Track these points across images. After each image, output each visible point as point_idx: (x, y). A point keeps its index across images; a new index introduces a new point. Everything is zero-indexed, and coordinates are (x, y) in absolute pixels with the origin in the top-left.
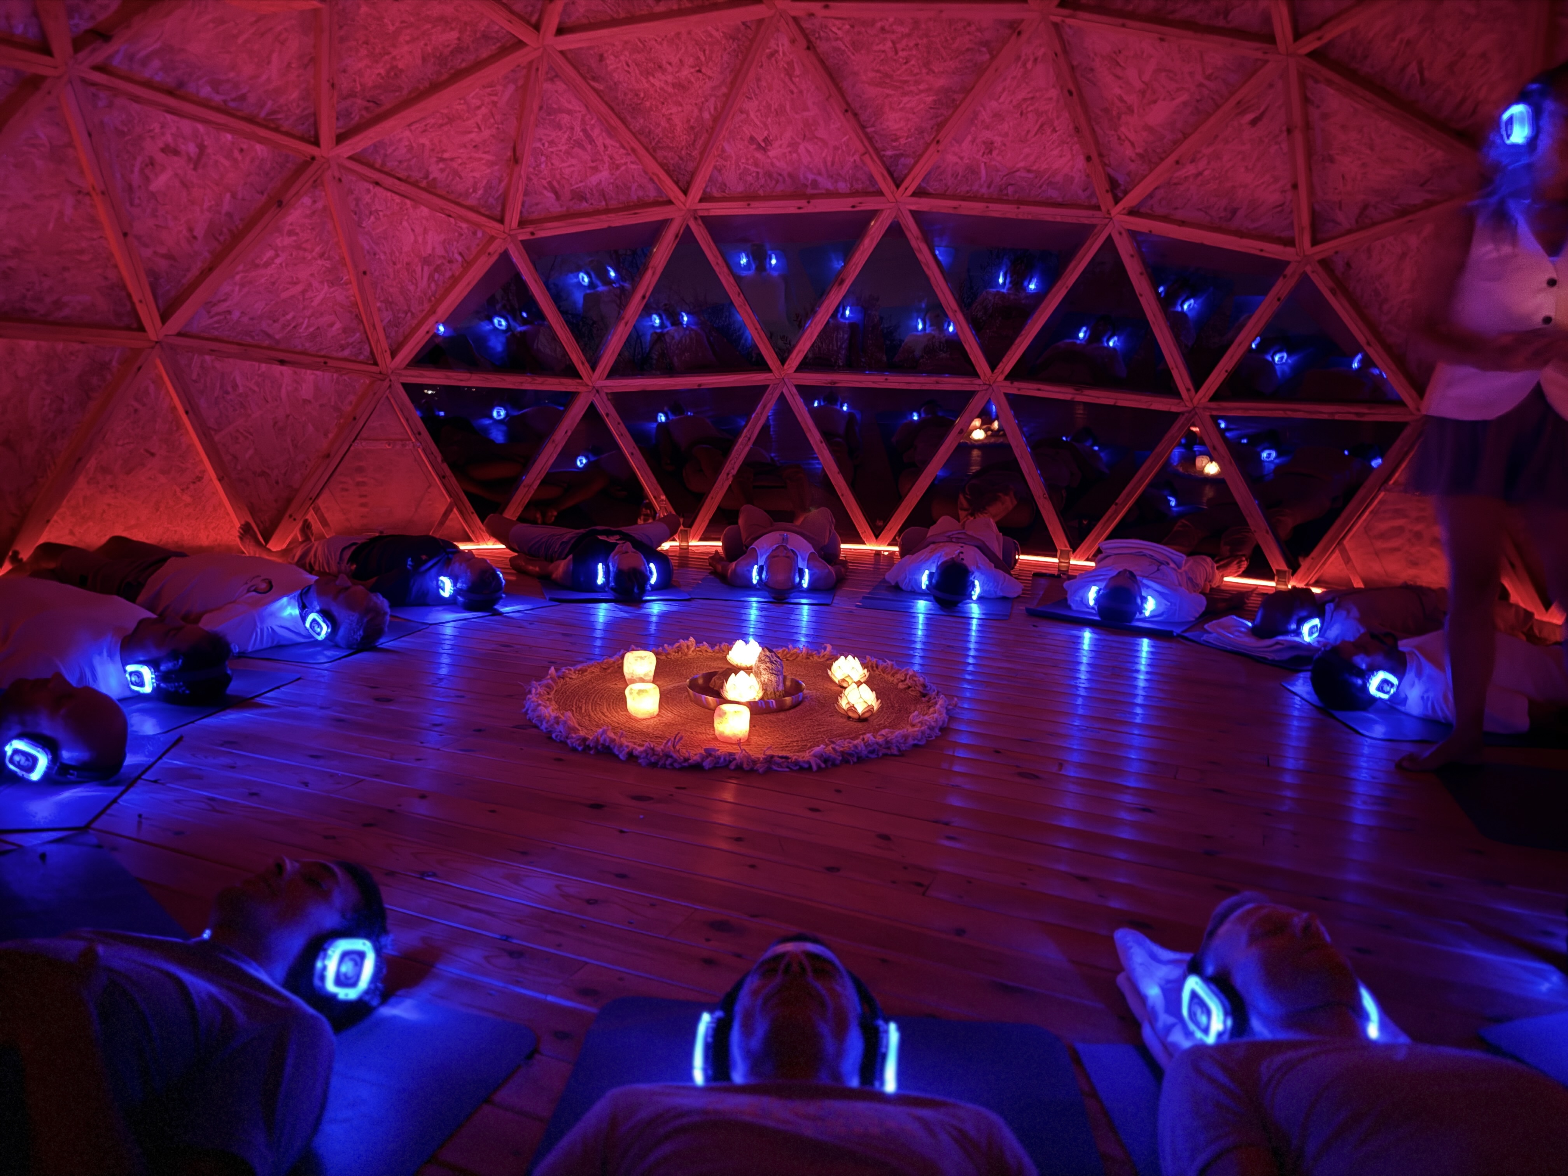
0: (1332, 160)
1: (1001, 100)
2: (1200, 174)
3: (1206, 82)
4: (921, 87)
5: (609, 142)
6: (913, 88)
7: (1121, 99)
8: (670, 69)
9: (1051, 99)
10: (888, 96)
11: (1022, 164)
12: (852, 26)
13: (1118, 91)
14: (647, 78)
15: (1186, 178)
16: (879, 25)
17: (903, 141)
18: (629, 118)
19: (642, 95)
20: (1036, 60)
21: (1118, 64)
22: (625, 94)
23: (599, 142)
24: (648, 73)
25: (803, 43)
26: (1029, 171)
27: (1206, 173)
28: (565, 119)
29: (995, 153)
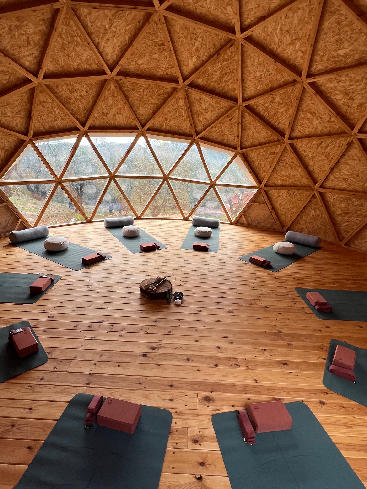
0: (246, 131)
1: (170, 108)
2: (217, 130)
3: (220, 109)
4: (150, 102)
5: (60, 112)
6: (148, 103)
7: (200, 111)
8: (78, 91)
9: (183, 109)
10: (141, 104)
11: (174, 124)
12: (132, 84)
13: (199, 109)
14: (71, 94)
15: (213, 131)
16: (139, 84)
17: (144, 116)
18: (66, 105)
19: (70, 99)
20: (180, 98)
21: (200, 102)
22: (65, 98)
23: (57, 112)
24: (71, 92)
25: (118, 87)
26: (176, 126)
27: (218, 131)
28: (46, 104)
29: (168, 121)
